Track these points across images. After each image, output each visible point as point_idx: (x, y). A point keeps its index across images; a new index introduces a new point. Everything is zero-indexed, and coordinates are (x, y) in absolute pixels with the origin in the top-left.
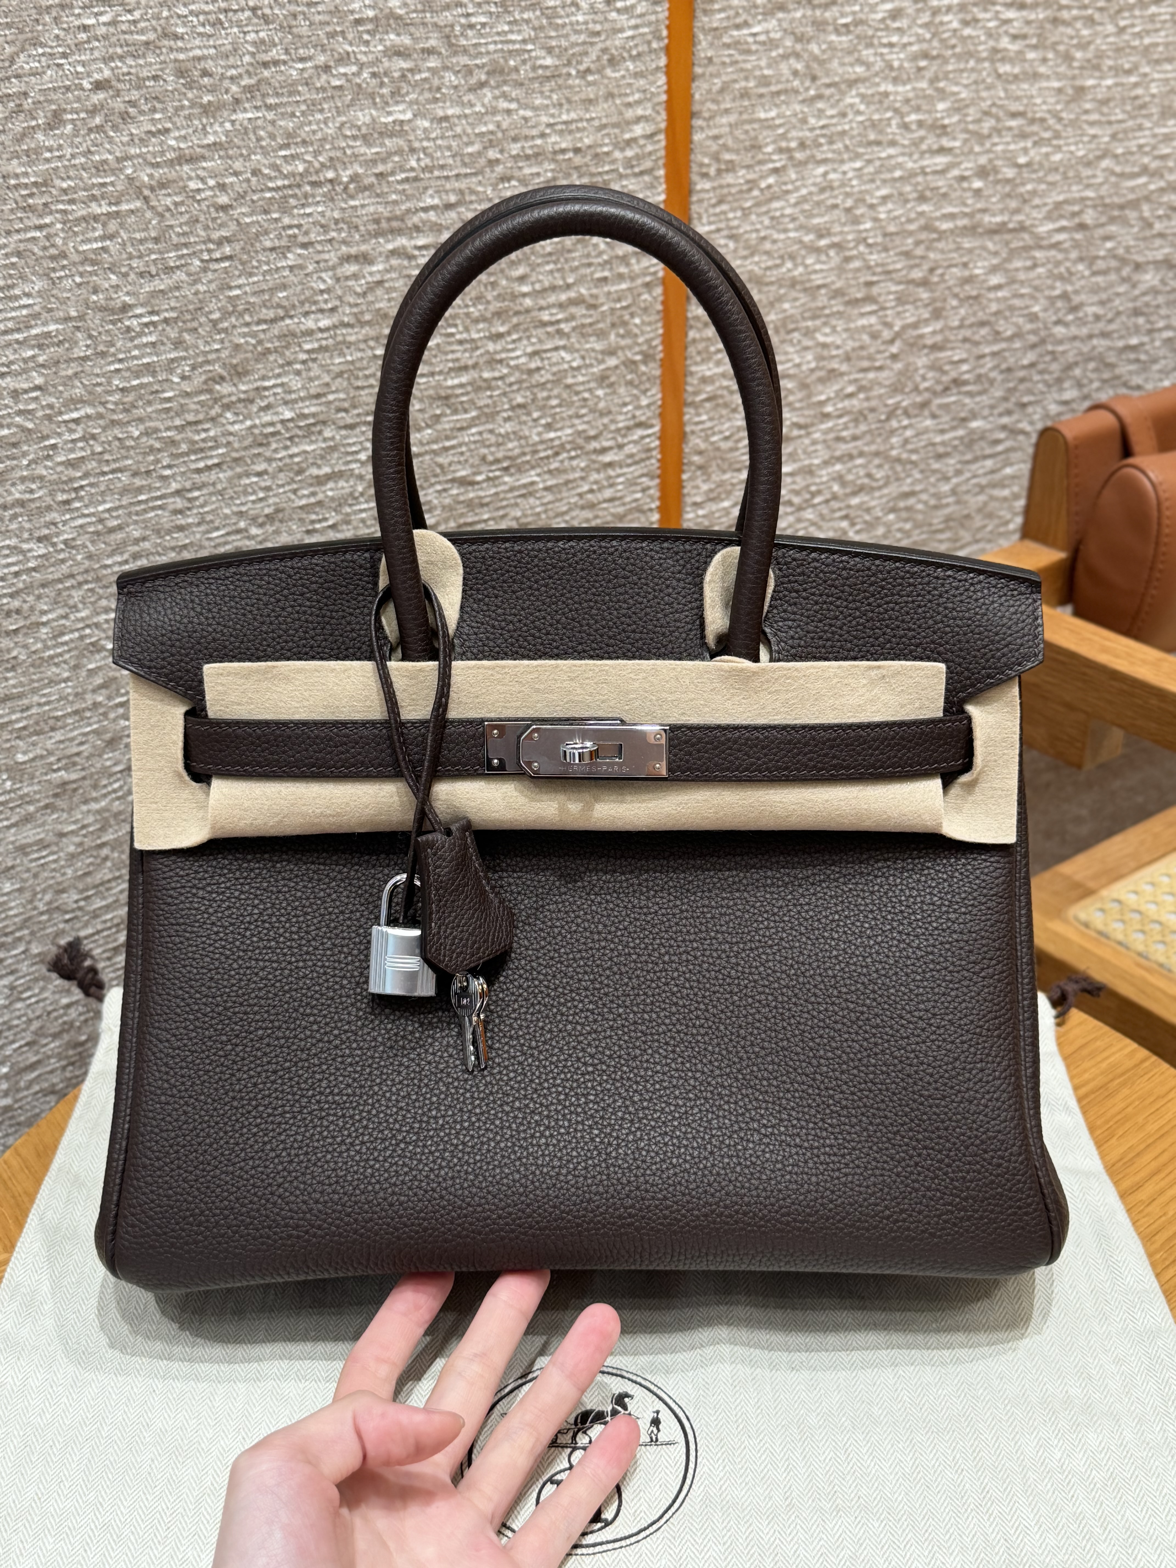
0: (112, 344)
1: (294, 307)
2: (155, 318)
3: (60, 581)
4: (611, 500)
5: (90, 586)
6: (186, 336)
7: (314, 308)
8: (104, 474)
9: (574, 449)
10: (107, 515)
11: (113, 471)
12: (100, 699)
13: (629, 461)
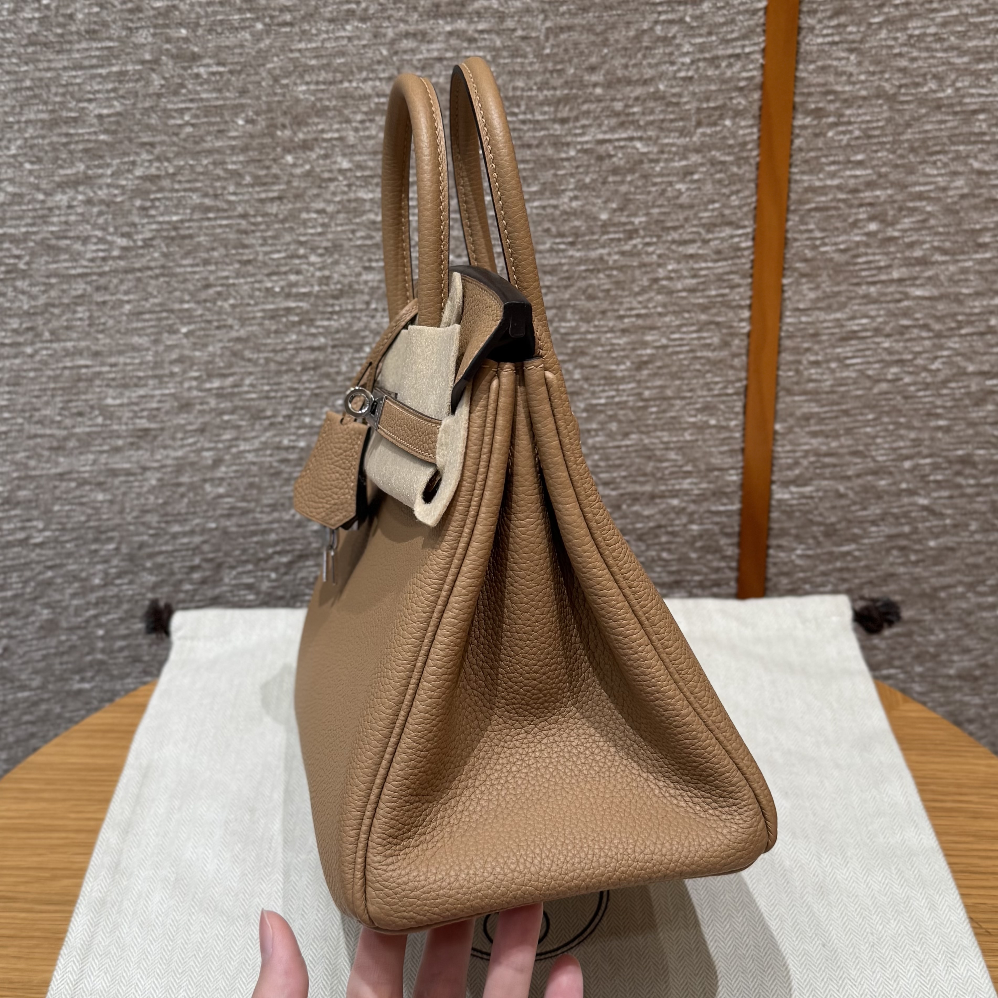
0: (182, 86)
1: (352, 72)
2: (221, 69)
3: (140, 270)
4: (692, 290)
5: (167, 279)
6: (250, 87)
7: (371, 76)
8: (177, 191)
9: (651, 236)
10: (179, 225)
11: (185, 190)
12: (176, 369)
13: (715, 257)
